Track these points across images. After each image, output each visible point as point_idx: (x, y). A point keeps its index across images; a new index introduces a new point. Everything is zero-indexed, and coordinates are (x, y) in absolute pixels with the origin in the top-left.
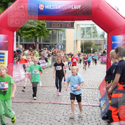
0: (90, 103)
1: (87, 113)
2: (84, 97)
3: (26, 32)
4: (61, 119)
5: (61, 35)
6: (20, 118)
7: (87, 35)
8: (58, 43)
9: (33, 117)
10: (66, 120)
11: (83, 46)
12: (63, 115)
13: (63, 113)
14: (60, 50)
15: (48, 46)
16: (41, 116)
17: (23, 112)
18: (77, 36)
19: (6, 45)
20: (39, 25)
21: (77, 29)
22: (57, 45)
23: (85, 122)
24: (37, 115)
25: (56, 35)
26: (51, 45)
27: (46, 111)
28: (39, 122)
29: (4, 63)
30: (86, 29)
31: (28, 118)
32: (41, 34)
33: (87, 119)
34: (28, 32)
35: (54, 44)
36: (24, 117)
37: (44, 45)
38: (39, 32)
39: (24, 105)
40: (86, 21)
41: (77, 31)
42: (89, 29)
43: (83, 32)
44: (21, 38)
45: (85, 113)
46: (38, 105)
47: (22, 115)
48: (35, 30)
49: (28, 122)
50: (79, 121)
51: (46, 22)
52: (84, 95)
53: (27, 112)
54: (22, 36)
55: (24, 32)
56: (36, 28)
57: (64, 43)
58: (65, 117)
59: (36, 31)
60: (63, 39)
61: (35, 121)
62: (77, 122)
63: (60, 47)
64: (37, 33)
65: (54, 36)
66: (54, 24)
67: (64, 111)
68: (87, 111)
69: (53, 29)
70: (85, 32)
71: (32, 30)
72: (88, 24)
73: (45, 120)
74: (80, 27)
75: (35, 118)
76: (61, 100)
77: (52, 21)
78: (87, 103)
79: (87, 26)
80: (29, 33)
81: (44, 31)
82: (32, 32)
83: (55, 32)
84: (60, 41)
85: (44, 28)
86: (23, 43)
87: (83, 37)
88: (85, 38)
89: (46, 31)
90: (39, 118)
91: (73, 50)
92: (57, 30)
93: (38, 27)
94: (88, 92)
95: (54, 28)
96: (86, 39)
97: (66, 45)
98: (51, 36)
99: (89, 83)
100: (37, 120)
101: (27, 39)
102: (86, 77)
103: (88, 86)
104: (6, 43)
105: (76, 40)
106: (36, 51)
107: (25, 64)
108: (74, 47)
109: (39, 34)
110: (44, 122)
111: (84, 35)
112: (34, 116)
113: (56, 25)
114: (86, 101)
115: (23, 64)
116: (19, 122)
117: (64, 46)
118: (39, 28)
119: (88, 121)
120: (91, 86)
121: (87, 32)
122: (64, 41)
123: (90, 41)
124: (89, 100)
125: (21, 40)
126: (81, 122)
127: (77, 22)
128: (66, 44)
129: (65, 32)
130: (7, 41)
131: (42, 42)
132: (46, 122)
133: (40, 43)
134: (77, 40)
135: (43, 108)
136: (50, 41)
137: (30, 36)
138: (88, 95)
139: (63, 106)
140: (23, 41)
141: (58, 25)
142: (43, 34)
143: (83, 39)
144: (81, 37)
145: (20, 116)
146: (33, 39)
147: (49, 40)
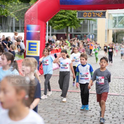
0: (122, 93)
1: (118, 103)
2: (116, 87)
3: (58, 22)
4: (92, 108)
5: (92, 25)
6: (52, 106)
7: (119, 24)
8: (89, 33)
9: (64, 106)
10: (97, 109)
11: (114, 36)
12: (94, 105)
13: (94, 102)
14: (91, 40)
15: (79, 36)
16: (72, 105)
17: (55, 101)
18: (109, 26)
19: (38, 35)
20: (70, 15)
21: (109, 19)
22: (88, 35)
23: (116, 111)
24: (68, 104)
25: (87, 25)
26: (82, 34)
27: (77, 100)
28: (70, 110)
29: (36, 53)
30: (118, 18)
31: (59, 107)
32: (72, 24)
33: (118, 109)
34: (59, 22)
35: (85, 34)
36: (56, 105)
37: (75, 34)
38: (71, 22)
39: (55, 93)
40: (118, 10)
41: (108, 20)
42: (122, 18)
43: (115, 22)
44: (53, 28)
45: (116, 103)
46: (69, 94)
47: (53, 103)
48: (66, 20)
49: (59, 110)
50: (110, 111)
51: (77, 12)
52: (116, 85)
53: (58, 101)
54: (54, 27)
55: (56, 22)
56: (68, 18)
57: (95, 33)
58: (96, 106)
59: (68, 20)
60: (94, 29)
61: (66, 110)
62: (108, 112)
63: (91, 37)
64: (68, 22)
65: (85, 26)
66: (85, 14)
67: (95, 101)
68: (118, 101)
69: (84, 19)
70: (117, 22)
71: (63, 20)
72: (120, 13)
73: (76, 109)
74: (112, 16)
75: (66, 106)
76: (92, 90)
77: (83, 11)
78: (118, 93)
79: (119, 15)
80: (61, 23)
81: (75, 21)
82: (63, 22)
83: (86, 22)
84: (91, 31)
85: (75, 18)
86: (55, 33)
87: (115, 26)
88: (117, 27)
89: (78, 21)
90: (70, 107)
91: (104, 40)
92: (89, 19)
93: (69, 17)
94: (119, 82)
95: (86, 17)
96: (118, 29)
97: (97, 35)
98: (82, 26)
99: (120, 73)
100: (68, 108)
101: (58, 29)
102: (117, 67)
103: (120, 76)
104: (38, 33)
105: (107, 30)
106: (67, 41)
107: (56, 54)
108: (106, 37)
109: (70, 24)
110: (75, 111)
111: (116, 24)
112: (65, 104)
113: (87, 15)
114: (117, 91)
115: (54, 54)
116: (51, 110)
117: (96, 36)
118: (71, 18)
119: (119, 111)
120: (122, 76)
121: (119, 21)
122: (95, 31)
123: (122, 30)
124: (120, 90)
125: (53, 31)
126: (113, 111)
127: (109, 11)
128: (97, 33)
129: (96, 21)
130: (39, 32)
131: (73, 32)
132: (77, 111)
133: (71, 33)
134: (109, 29)
135: (74, 97)
136: (81, 31)
137: (62, 26)
138: (119, 85)
139: (94, 95)
140: (55, 31)
141: (90, 14)
142: (74, 23)
143: (115, 29)
144: (113, 26)
145: (52, 105)
146: (64, 29)
147: (80, 29)
